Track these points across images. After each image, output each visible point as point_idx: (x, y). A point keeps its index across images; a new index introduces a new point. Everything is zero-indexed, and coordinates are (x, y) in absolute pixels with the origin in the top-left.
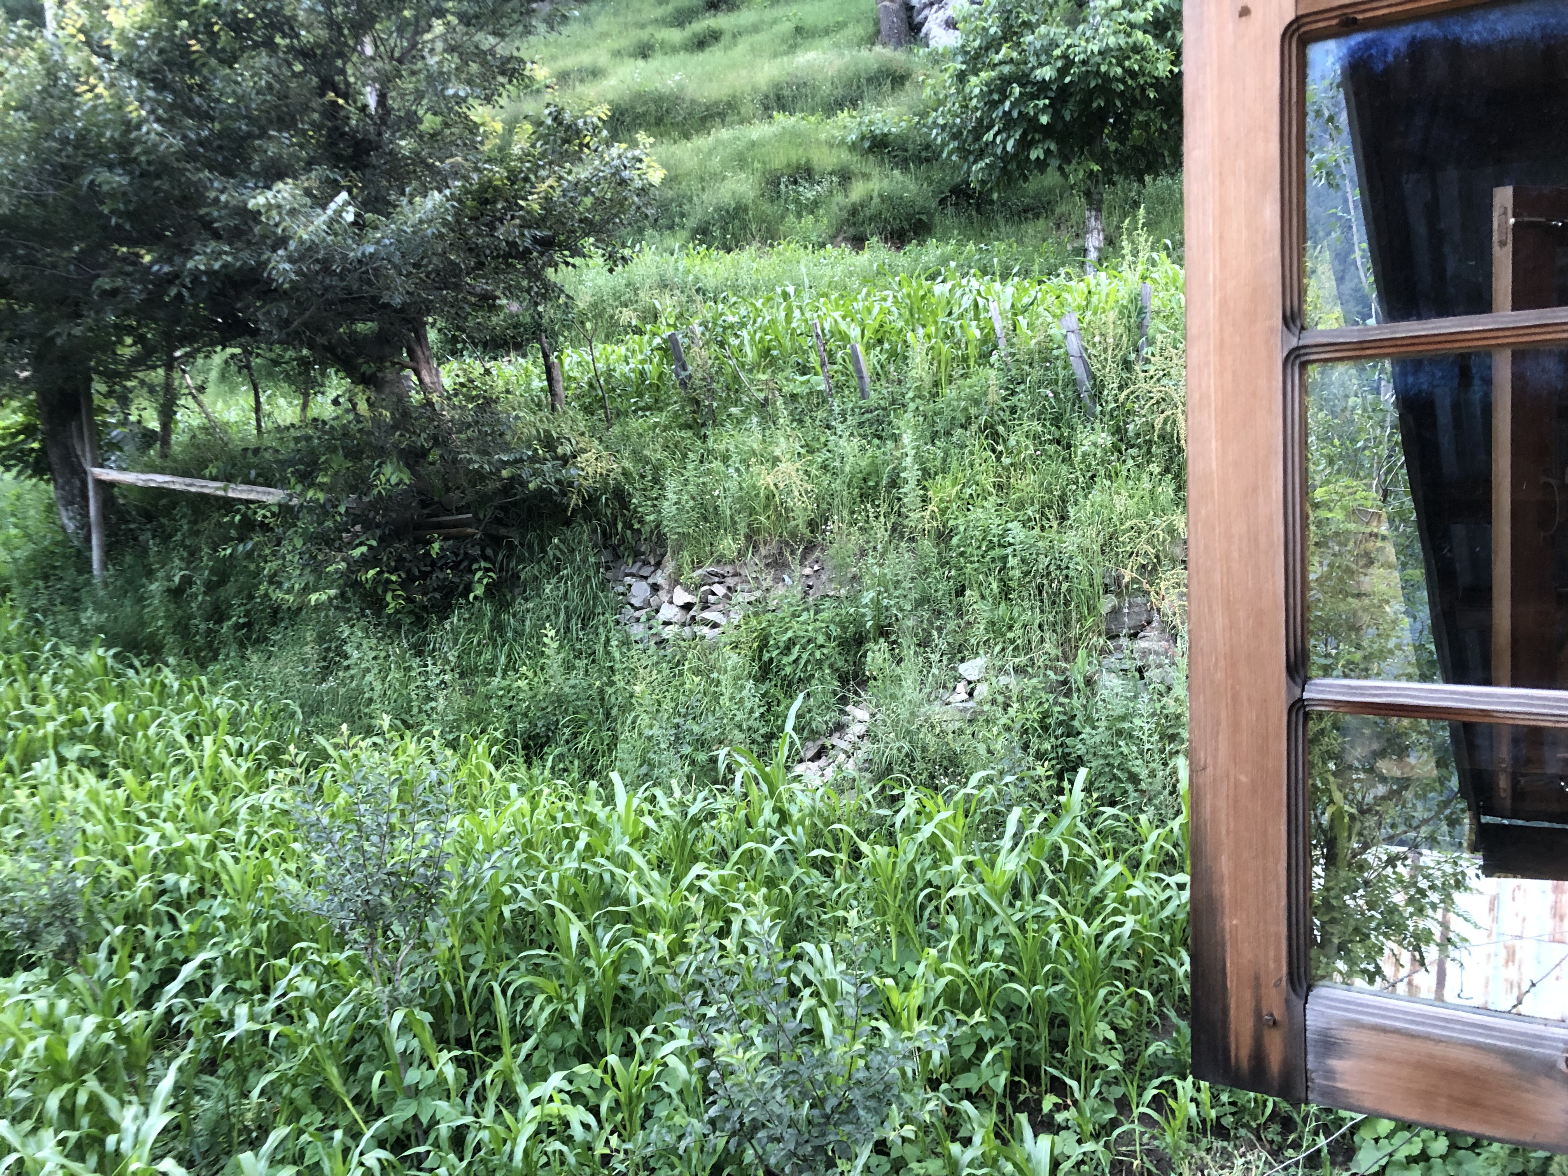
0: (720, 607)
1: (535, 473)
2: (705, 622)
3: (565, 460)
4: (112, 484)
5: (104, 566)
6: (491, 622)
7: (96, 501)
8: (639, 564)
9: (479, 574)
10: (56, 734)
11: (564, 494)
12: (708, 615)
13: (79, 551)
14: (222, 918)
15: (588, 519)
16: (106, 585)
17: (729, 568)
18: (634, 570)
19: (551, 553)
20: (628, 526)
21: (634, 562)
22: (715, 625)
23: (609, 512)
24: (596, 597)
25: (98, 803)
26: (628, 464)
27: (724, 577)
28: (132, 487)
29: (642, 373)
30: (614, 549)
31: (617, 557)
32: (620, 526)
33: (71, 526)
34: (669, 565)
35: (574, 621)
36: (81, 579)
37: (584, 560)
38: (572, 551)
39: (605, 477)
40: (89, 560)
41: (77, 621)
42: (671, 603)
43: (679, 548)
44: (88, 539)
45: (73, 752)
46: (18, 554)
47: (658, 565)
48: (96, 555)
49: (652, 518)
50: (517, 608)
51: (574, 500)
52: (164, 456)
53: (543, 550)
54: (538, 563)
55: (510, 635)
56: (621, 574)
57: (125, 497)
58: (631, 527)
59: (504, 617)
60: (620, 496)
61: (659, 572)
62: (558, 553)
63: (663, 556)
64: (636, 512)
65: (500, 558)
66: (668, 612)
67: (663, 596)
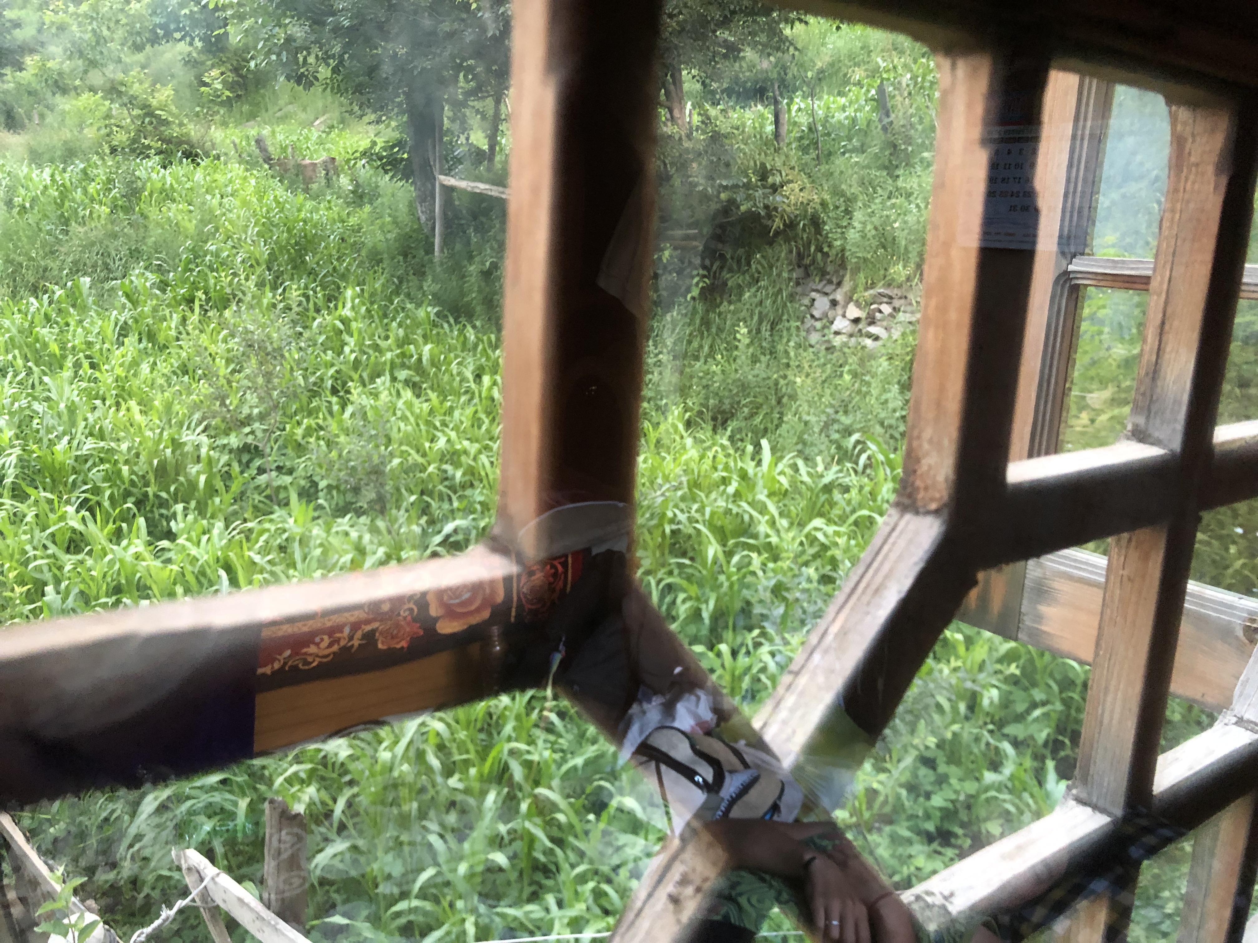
0: (885, 323)
1: (749, 198)
2: (869, 336)
3: (775, 189)
4: (452, 189)
5: (442, 251)
6: (702, 319)
7: (440, 200)
8: (824, 282)
9: (696, 280)
10: (392, 363)
11: (769, 216)
12: (873, 329)
13: (427, 237)
14: (480, 503)
15: (787, 240)
16: (442, 264)
17: (896, 291)
18: (819, 287)
19: (753, 267)
20: (820, 249)
21: (821, 281)
22: (877, 338)
23: (805, 236)
24: (785, 306)
25: (412, 413)
26: (827, 197)
27: (891, 298)
28: (464, 191)
29: (854, 120)
30: (806, 268)
31: (807, 275)
32: (813, 249)
33: (423, 218)
34: (847, 285)
35: (764, 323)
36: (426, 258)
37: (779, 275)
38: (771, 267)
39: (805, 205)
40: (433, 244)
41: (421, 288)
42: (844, 316)
43: (857, 270)
44: (433, 229)
45: (402, 374)
46: (389, 236)
47: (839, 284)
48: (437, 241)
49: (838, 243)
50: (722, 309)
51: (778, 224)
52: (489, 170)
53: (749, 264)
54: (744, 274)
55: (714, 330)
56: (809, 289)
57: (459, 199)
58: (821, 250)
59: (712, 315)
60: (816, 223)
61: (839, 290)
62: (760, 268)
63: (843, 276)
64: (827, 237)
65: (714, 268)
66: (840, 324)
67: (839, 310)
